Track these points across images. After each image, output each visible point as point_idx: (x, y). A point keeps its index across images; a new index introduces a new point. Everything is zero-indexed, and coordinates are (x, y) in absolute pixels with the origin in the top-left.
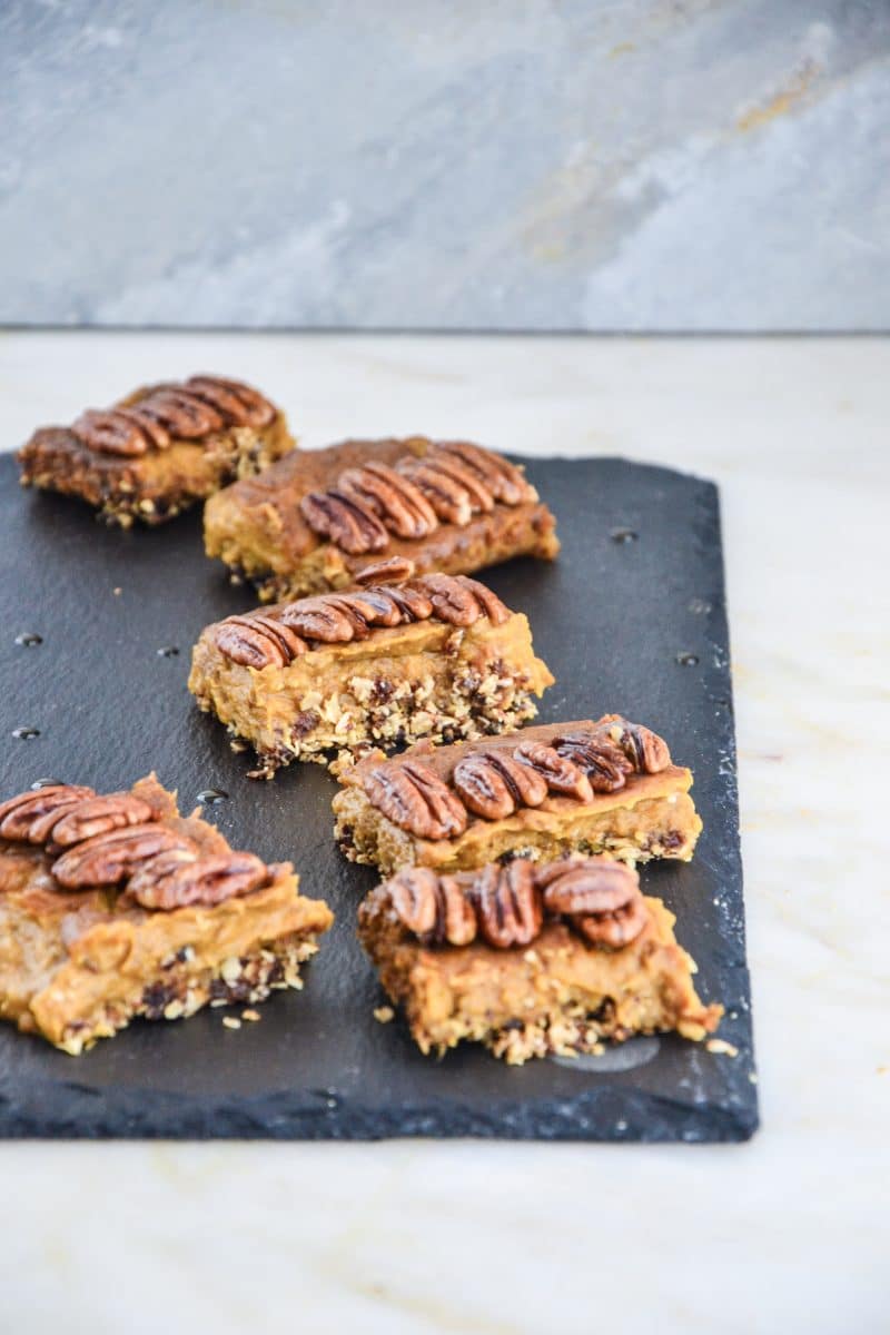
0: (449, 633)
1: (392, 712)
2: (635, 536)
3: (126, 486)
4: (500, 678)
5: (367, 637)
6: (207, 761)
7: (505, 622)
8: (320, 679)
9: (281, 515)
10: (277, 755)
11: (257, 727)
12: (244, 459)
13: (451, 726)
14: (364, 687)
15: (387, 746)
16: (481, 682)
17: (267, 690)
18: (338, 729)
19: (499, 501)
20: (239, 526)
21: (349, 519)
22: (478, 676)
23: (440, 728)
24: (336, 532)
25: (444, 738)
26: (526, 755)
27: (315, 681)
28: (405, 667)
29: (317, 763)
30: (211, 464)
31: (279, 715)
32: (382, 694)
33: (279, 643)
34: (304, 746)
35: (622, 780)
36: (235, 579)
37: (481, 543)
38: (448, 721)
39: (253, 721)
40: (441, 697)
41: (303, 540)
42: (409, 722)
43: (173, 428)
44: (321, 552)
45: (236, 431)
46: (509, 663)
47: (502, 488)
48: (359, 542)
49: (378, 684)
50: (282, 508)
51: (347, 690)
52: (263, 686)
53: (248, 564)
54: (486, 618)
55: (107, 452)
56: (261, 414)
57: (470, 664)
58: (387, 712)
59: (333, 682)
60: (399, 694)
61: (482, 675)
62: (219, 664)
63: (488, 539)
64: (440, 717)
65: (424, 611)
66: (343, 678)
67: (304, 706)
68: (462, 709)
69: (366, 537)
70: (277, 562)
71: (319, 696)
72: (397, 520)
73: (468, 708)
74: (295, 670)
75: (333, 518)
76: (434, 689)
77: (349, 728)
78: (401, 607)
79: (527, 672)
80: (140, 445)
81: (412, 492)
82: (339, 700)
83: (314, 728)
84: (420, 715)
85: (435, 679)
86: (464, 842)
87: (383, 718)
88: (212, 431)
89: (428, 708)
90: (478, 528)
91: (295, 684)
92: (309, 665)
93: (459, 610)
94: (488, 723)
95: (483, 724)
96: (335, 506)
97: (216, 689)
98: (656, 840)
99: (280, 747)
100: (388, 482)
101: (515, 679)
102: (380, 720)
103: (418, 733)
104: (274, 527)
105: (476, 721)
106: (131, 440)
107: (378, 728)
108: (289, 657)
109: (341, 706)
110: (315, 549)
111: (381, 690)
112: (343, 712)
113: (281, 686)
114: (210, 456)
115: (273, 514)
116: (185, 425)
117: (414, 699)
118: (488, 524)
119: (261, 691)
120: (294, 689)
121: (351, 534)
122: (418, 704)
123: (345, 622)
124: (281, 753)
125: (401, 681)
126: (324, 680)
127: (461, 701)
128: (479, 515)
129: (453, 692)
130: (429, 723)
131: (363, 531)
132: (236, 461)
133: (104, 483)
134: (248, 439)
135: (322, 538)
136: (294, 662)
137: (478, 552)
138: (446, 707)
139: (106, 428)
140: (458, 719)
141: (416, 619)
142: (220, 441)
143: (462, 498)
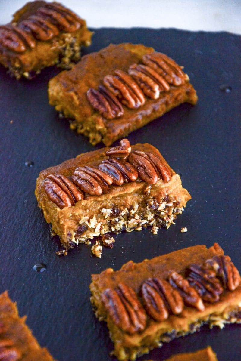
0: (145, 187)
1: (120, 220)
2: (230, 88)
3: (17, 65)
4: (167, 203)
5: (109, 192)
6: (40, 241)
7: (170, 180)
8: (88, 211)
9: (78, 99)
10: (69, 245)
11: (60, 232)
12: (68, 48)
13: (146, 223)
14: (107, 212)
15: (118, 234)
16: (159, 206)
17: (64, 217)
18: (96, 230)
19: (171, 85)
20: (61, 97)
21: (107, 104)
22: (157, 204)
23: (141, 225)
24: (102, 109)
25: (143, 228)
26: (174, 281)
27: (86, 211)
28: (126, 201)
29: (86, 244)
30: (54, 51)
31: (69, 228)
32: (115, 214)
33: (70, 194)
34: (80, 239)
35: (218, 297)
36: (61, 116)
37: (164, 106)
38: (145, 221)
39: (58, 229)
40: (142, 212)
41: (88, 110)
42: (127, 223)
43: (37, 37)
44: (95, 117)
45: (65, 35)
46: (171, 196)
47: (174, 79)
48: (111, 115)
49: (113, 210)
50: (80, 94)
51: (99, 213)
52: (62, 216)
53: (65, 113)
54: (162, 180)
55: (9, 49)
56: (76, 26)
57: (154, 198)
58: (117, 220)
59: (94, 210)
60: (123, 213)
61: (159, 203)
62: (45, 197)
63: (167, 103)
64: (140, 221)
65: (134, 178)
66: (98, 208)
67: (81, 222)
68: (150, 216)
69: (114, 112)
70: (77, 116)
71: (87, 218)
72: (128, 101)
73: (153, 215)
74: (77, 207)
75: (100, 103)
76: (138, 208)
77: (101, 229)
78: (124, 176)
79: (179, 199)
80: (23, 48)
81: (135, 87)
82: (96, 217)
83: (86, 231)
84: (132, 220)
85: (139, 204)
86: (145, 335)
87: (116, 223)
88: (55, 36)
89: (136, 218)
90: (163, 100)
91: (77, 214)
92: (83, 206)
93: (150, 177)
94: (161, 221)
95: (159, 222)
96: (101, 96)
97: (43, 208)
98: (233, 316)
99: (70, 242)
100: (124, 83)
101: (174, 203)
102: (115, 223)
103: (131, 227)
104: (76, 103)
105: (157, 220)
106: (19, 46)
107: (114, 227)
108: (75, 201)
109: (97, 219)
110: (92, 115)
111: (114, 213)
112: (99, 222)
113: (71, 215)
114: (53, 48)
115: (75, 98)
116: (43, 34)
117: (130, 214)
118: (167, 97)
119: (62, 217)
120: (76, 216)
121: (107, 111)
122: (131, 216)
123: (99, 187)
124: (70, 245)
125: (124, 208)
126: (89, 210)
127: (150, 213)
128: (163, 93)
129: (147, 210)
130: (136, 223)
131: (113, 109)
132: (65, 49)
133: (9, 61)
134: (69, 38)
135: (96, 111)
136: (77, 204)
137: (163, 109)
138: (143, 216)
139: (9, 38)
140: (149, 220)
141: (131, 181)
142: (58, 41)
143: (156, 88)
